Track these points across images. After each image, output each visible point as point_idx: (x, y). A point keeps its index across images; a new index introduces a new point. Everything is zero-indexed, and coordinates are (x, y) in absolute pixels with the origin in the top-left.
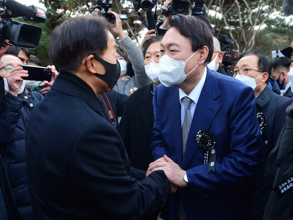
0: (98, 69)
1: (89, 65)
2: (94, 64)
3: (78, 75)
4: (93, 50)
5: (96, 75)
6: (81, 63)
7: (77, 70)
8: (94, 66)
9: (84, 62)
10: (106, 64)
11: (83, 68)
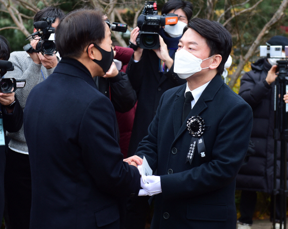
0: (97, 55)
1: (90, 52)
2: (94, 51)
3: (80, 60)
4: (94, 39)
5: (95, 60)
6: (83, 51)
7: (79, 57)
8: (94, 53)
9: (85, 50)
10: (103, 52)
11: (85, 55)
